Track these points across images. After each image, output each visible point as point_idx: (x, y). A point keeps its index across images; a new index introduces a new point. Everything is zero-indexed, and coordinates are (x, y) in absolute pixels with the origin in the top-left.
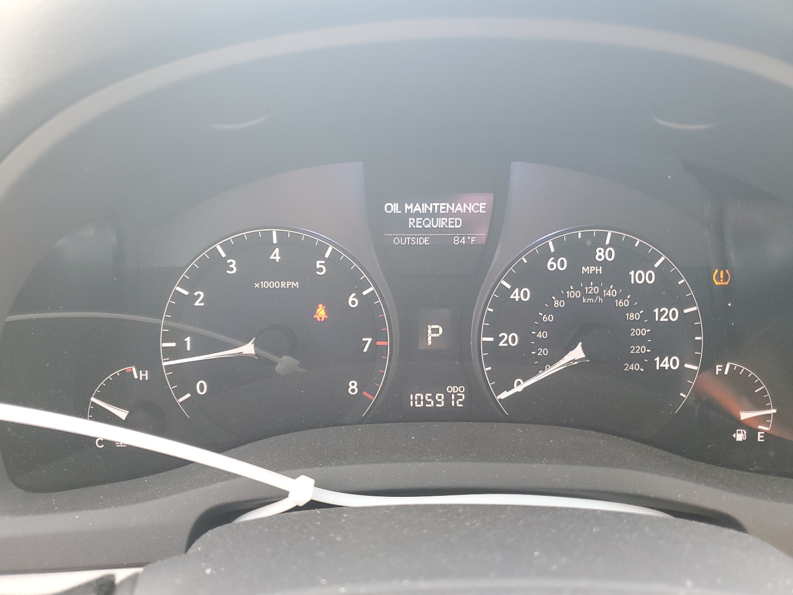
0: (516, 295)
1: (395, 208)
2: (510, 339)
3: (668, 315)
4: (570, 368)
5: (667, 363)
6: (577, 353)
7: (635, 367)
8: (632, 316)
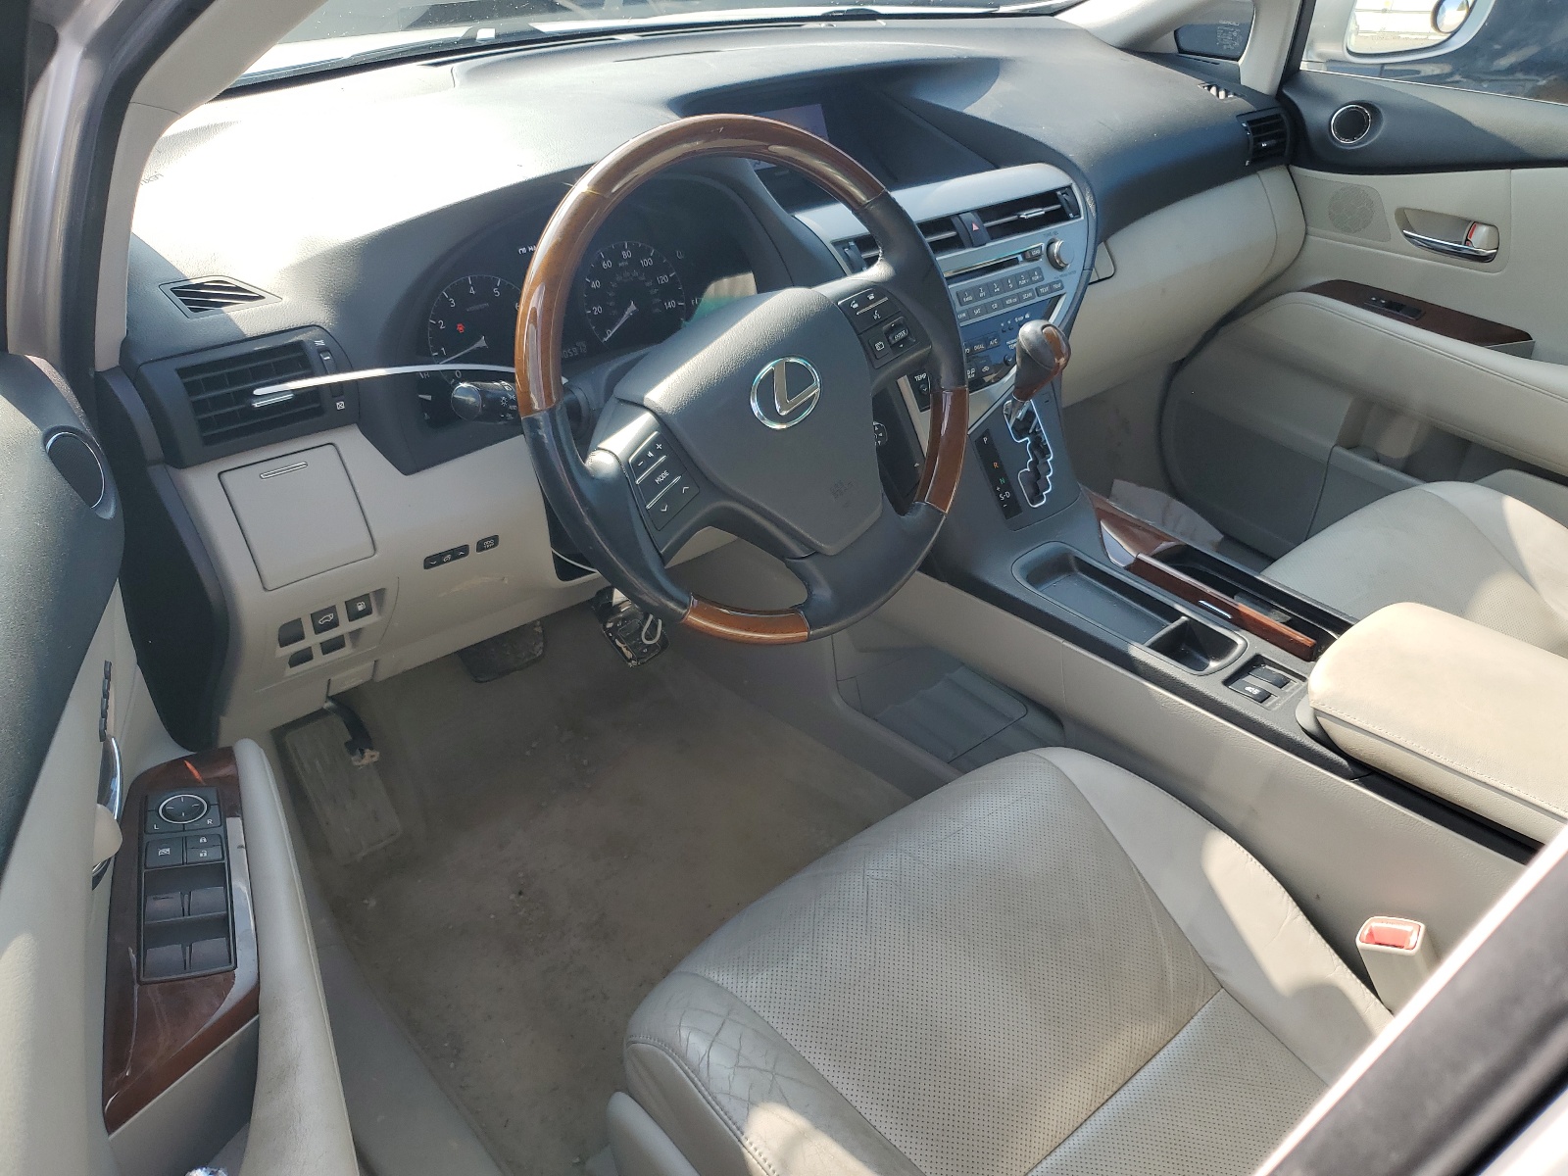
0: (594, 286)
1: (524, 250)
2: (598, 310)
3: (664, 279)
4: (631, 318)
5: (671, 304)
6: (633, 307)
7: (657, 310)
8: (648, 284)
